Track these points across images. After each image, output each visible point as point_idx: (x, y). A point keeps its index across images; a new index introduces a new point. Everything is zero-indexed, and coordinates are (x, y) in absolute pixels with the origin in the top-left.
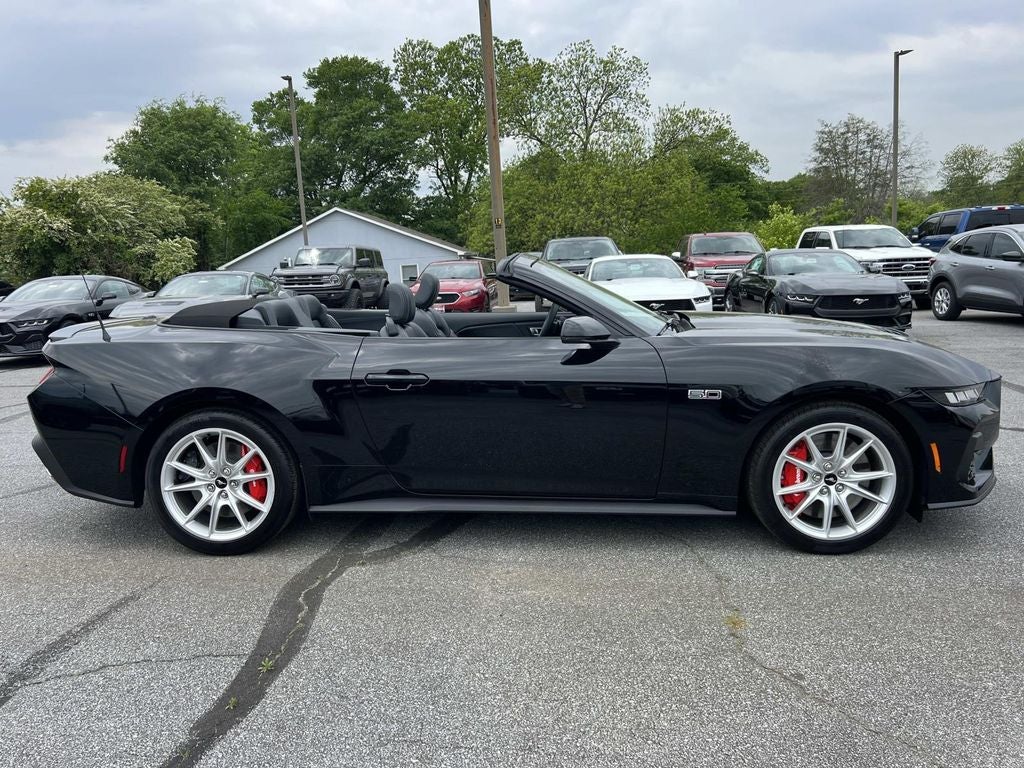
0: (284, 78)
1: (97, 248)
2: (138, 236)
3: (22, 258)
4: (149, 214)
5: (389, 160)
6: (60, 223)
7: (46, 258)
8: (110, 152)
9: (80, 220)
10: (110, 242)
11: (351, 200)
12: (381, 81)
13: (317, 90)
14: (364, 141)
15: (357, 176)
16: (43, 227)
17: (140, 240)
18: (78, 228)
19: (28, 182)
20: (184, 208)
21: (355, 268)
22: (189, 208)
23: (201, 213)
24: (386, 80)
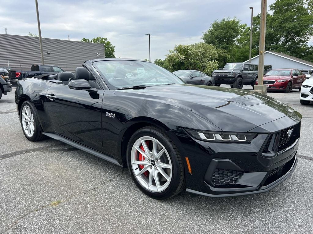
0: (250, 8)
1: (191, 64)
2: (203, 61)
3: (174, 67)
4: (207, 54)
5: (298, 34)
6: (183, 57)
7: (179, 67)
8: (203, 36)
9: (188, 56)
10: (195, 63)
11: (278, 48)
12: (300, 5)
13: (274, 11)
14: (286, 27)
15: (284, 40)
16: (179, 58)
17: (203, 62)
18: (187, 58)
19: (178, 46)
20: (219, 52)
21: (242, 70)
22: (221, 52)
23: (224, 54)
24: (301, 5)
